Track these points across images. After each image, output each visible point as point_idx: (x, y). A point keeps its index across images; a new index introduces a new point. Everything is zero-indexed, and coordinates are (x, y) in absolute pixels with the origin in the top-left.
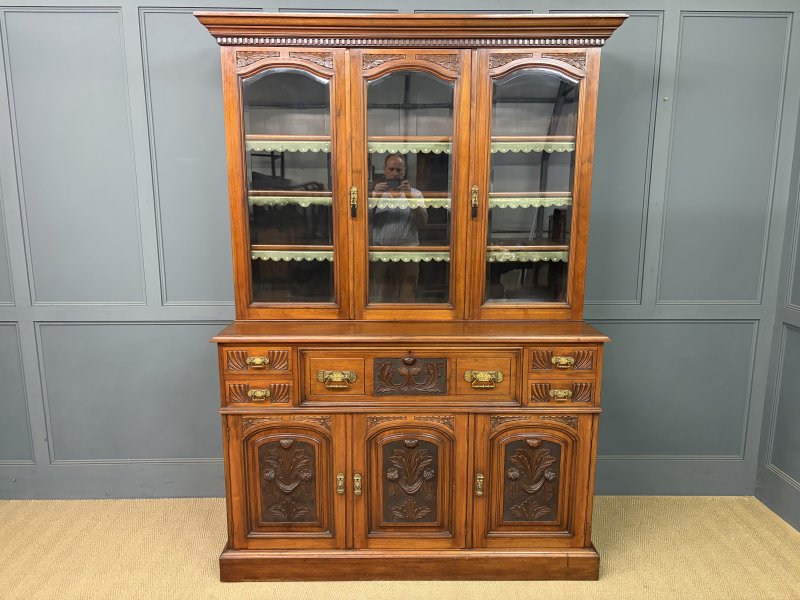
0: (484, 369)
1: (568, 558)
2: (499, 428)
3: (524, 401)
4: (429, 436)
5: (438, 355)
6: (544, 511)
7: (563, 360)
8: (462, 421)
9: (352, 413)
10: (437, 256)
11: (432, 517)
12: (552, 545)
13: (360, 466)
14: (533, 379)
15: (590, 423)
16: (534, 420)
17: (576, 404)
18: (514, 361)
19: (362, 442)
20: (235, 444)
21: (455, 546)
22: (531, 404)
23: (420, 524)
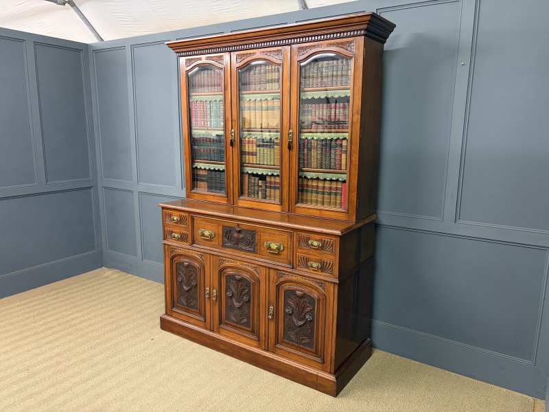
0: (274, 241)
1: (317, 376)
2: (282, 280)
3: (295, 266)
4: (246, 276)
5: (252, 229)
6: (307, 341)
7: (315, 243)
8: (263, 271)
9: (213, 255)
10: (275, 172)
11: (247, 324)
12: (311, 365)
13: (216, 285)
14: (300, 253)
15: (332, 289)
16: (299, 279)
17: (323, 273)
18: (289, 239)
19: (217, 271)
20: (168, 260)
21: (259, 347)
22: (298, 268)
23: (242, 327)
